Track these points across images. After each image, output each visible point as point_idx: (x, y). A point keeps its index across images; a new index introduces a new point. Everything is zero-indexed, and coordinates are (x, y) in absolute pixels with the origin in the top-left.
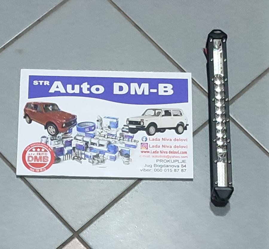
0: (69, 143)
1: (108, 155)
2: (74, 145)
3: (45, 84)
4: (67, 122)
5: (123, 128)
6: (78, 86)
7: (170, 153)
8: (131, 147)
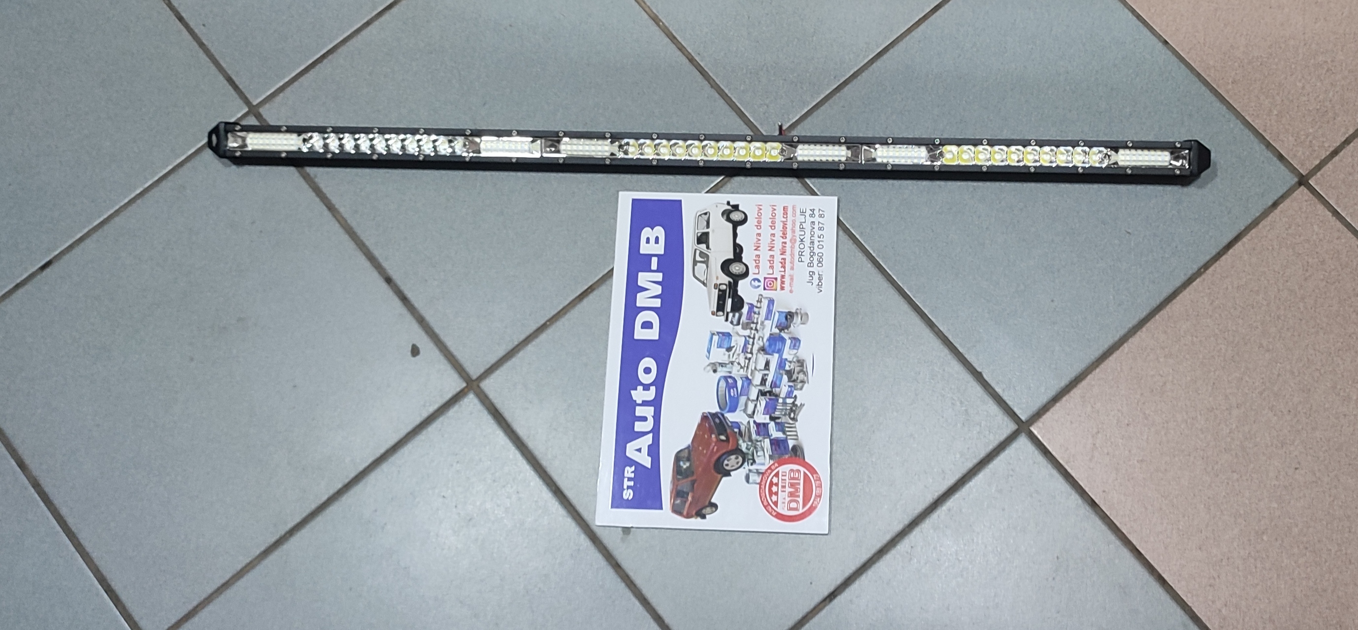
0: (762, 428)
1: (788, 354)
2: (765, 419)
3: (632, 475)
4: (716, 431)
5: (732, 323)
6: (638, 408)
7: (786, 238)
8: (771, 308)
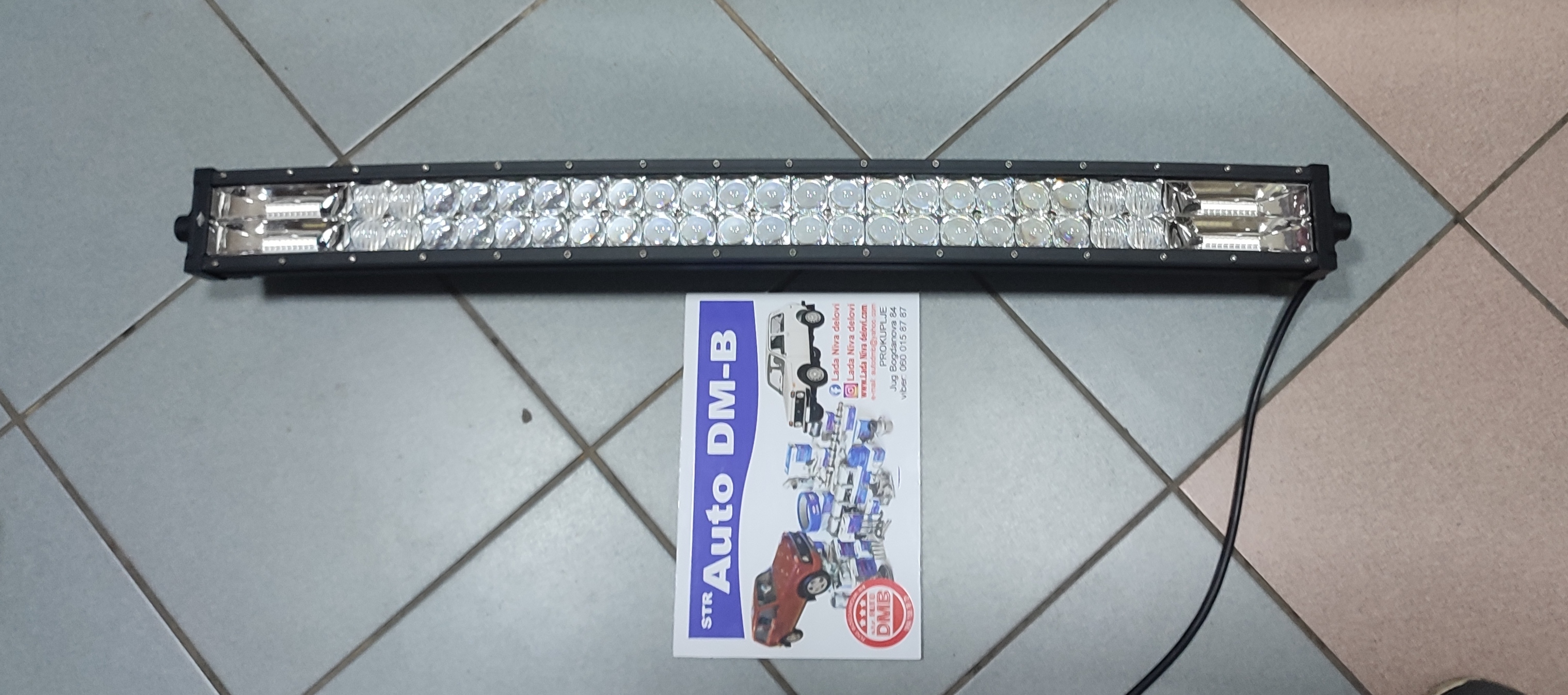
0: (847, 548)
1: (872, 466)
2: (850, 537)
3: (710, 602)
4: (798, 552)
5: (811, 434)
7: (866, 339)
8: (853, 417)
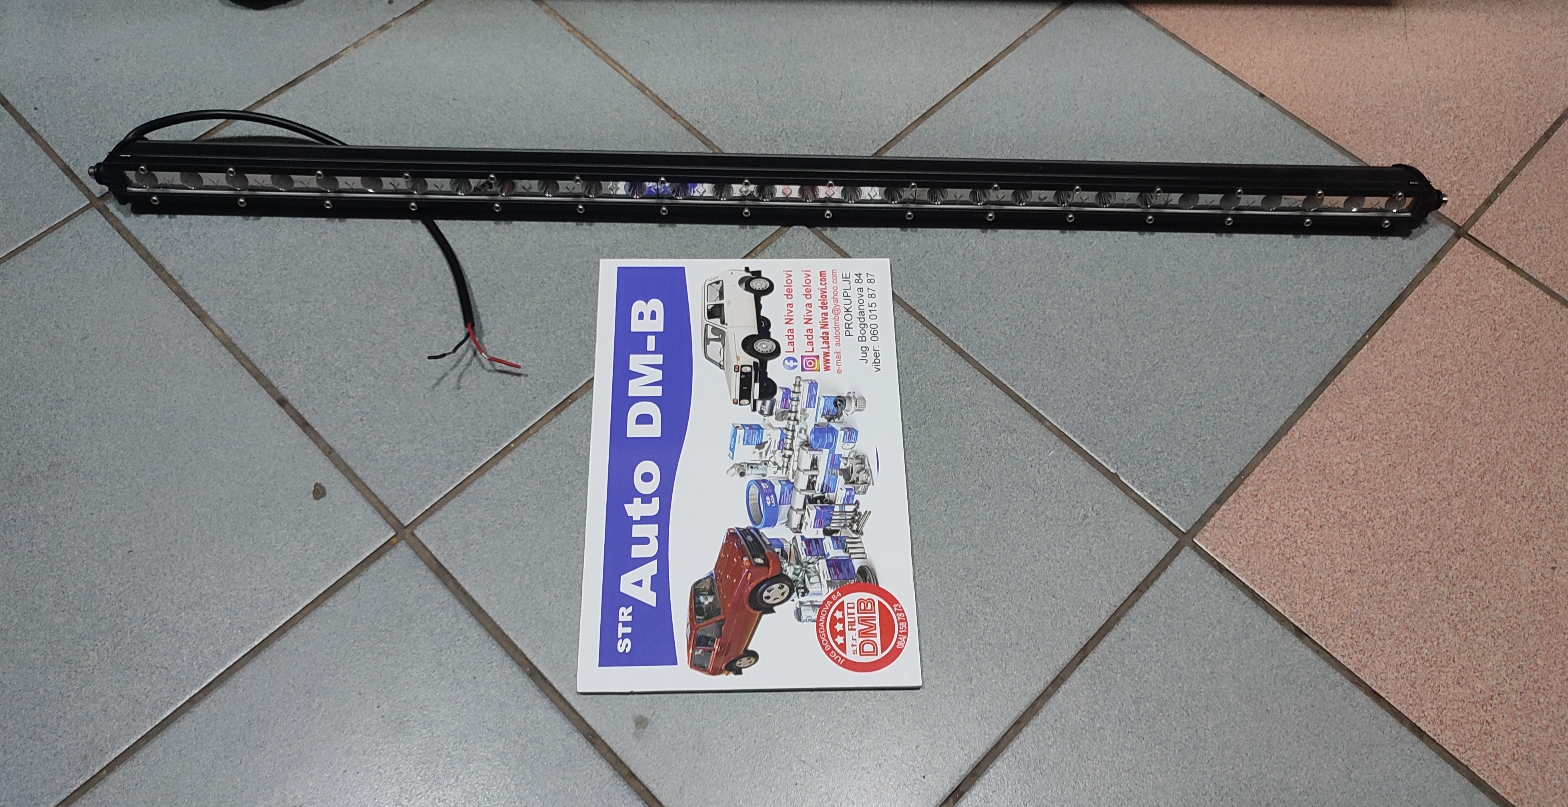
0: (814, 546)
1: (842, 448)
2: (817, 533)
4: (748, 553)
5: (761, 412)
6: (635, 527)
7: (827, 308)
8: (814, 393)
